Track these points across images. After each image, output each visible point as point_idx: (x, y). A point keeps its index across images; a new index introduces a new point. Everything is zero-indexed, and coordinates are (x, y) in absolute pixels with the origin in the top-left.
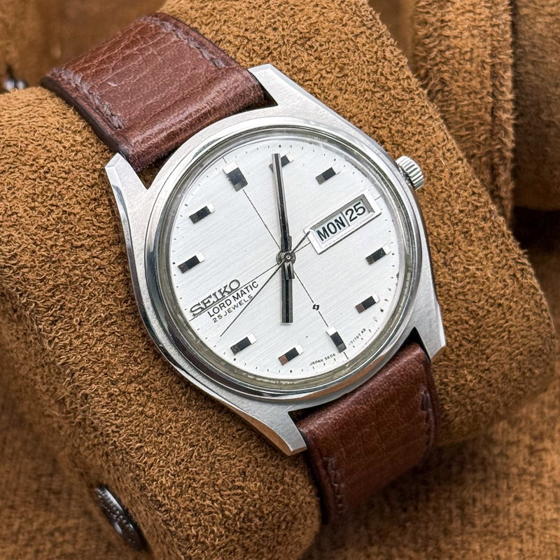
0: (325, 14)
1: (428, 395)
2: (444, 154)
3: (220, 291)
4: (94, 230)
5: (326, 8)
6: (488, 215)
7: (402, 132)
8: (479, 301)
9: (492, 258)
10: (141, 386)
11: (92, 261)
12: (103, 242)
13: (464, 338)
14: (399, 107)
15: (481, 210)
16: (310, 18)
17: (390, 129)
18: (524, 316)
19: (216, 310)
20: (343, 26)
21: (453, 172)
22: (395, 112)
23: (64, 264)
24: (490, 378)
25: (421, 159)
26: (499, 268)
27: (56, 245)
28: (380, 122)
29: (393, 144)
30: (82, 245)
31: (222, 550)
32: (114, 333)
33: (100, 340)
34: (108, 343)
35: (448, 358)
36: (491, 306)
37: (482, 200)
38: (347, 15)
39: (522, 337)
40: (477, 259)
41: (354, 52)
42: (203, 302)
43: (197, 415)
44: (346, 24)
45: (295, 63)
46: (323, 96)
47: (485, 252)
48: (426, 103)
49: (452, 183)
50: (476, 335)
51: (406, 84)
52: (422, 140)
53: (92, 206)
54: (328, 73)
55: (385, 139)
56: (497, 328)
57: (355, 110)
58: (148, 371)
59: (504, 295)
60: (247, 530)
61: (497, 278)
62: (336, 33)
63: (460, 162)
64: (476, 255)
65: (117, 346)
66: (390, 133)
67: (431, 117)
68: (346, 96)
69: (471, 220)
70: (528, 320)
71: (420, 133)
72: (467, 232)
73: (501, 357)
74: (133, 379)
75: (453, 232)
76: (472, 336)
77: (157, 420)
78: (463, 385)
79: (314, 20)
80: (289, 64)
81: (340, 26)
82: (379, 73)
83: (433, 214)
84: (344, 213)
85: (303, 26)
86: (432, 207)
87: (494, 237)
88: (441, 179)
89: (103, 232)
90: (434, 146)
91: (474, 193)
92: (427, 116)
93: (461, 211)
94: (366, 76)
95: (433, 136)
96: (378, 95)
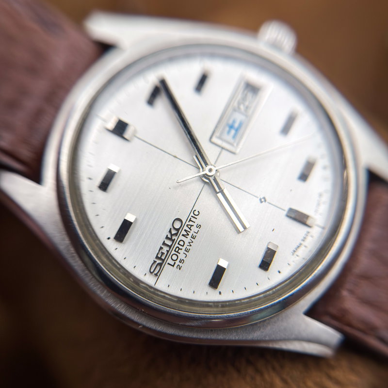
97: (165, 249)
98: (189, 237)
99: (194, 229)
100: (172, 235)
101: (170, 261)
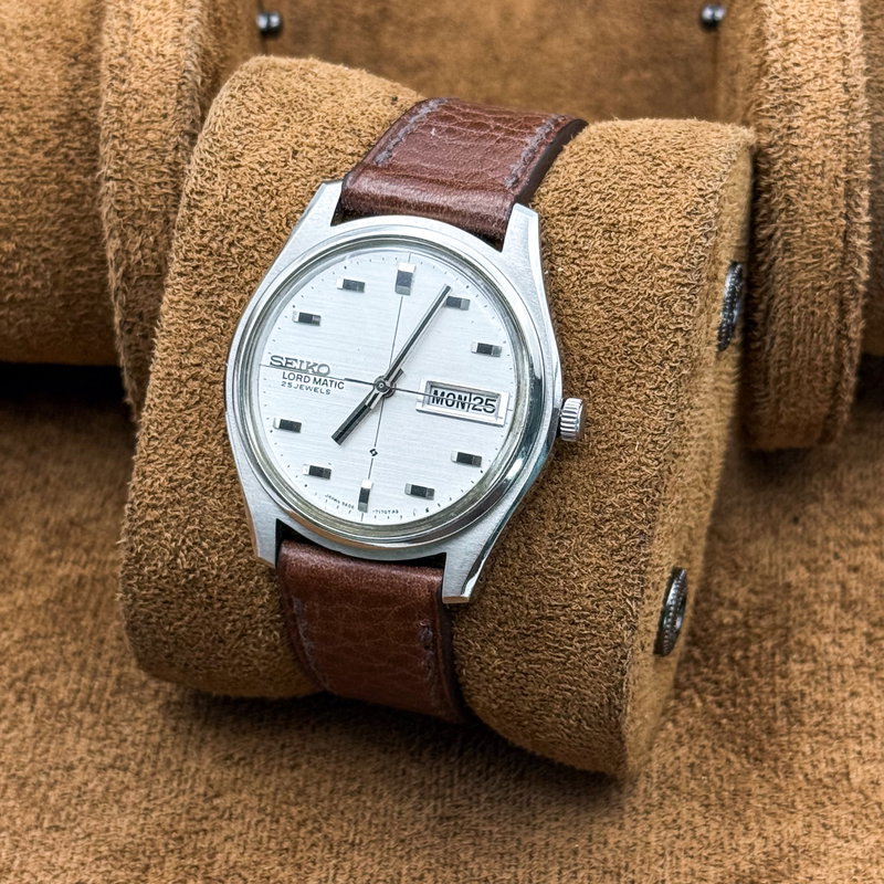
97: (297, 365)
98: (315, 385)
99: (324, 388)
100: (311, 367)
101: (287, 373)
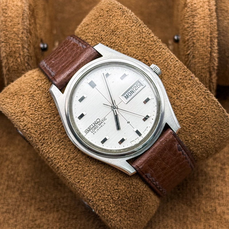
0: (120, 22)
1: (180, 145)
2: (170, 60)
3: (93, 123)
4: (50, 111)
5: (120, 20)
6: (191, 78)
7: (154, 56)
8: (193, 109)
9: (195, 93)
10: (75, 161)
11: (51, 122)
12: (54, 115)
13: (190, 123)
14: (151, 47)
15: (188, 77)
16: (115, 24)
17: (149, 56)
18: (212, 111)
19: (93, 130)
20: (126, 24)
21: (175, 66)
22: (150, 50)
23: (42, 125)
24: (206, 135)
25: (162, 64)
26: (198, 96)
27: (39, 119)
28: (145, 54)
29: (151, 61)
30: (47, 117)
31: (116, 212)
32: (63, 145)
33: (59, 148)
34: (62, 148)
35: (185, 131)
36: (198, 110)
37: (188, 73)
38: (127, 21)
39: (214, 118)
40: (189, 94)
41: (131, 32)
42: (88, 128)
43: (96, 167)
44: (127, 23)
45: (111, 41)
46: (122, 50)
47: (192, 91)
48: (161, 44)
49: (175, 70)
50: (195, 121)
51: (152, 39)
52: (161, 57)
53: (49, 104)
54: (123, 41)
55: (147, 59)
56: (202, 117)
57: (135, 52)
58: (77, 155)
59: (202, 105)
60: (123, 203)
61: (199, 99)
62: (124, 27)
63: (177, 62)
64: (189, 93)
65: (65, 148)
66: (149, 57)
67: (164, 49)
68: (131, 48)
69: (185, 81)
70: (214, 112)
71: (160, 55)
72: (184, 86)
73: (207, 127)
74: (72, 159)
75: (178, 87)
76: (193, 122)
77: (83, 171)
78: (195, 140)
79: (116, 24)
80: (109, 42)
81: (125, 25)
82: (141, 38)
83: (170, 82)
84: (133, 88)
85: (113, 28)
86: (169, 80)
87: (194, 86)
88: (171, 69)
89: (53, 111)
90: (166, 58)
91: (184, 72)
92: (162, 48)
93: (180, 79)
94: (137, 40)
95: (165, 55)
96: (142, 45)
